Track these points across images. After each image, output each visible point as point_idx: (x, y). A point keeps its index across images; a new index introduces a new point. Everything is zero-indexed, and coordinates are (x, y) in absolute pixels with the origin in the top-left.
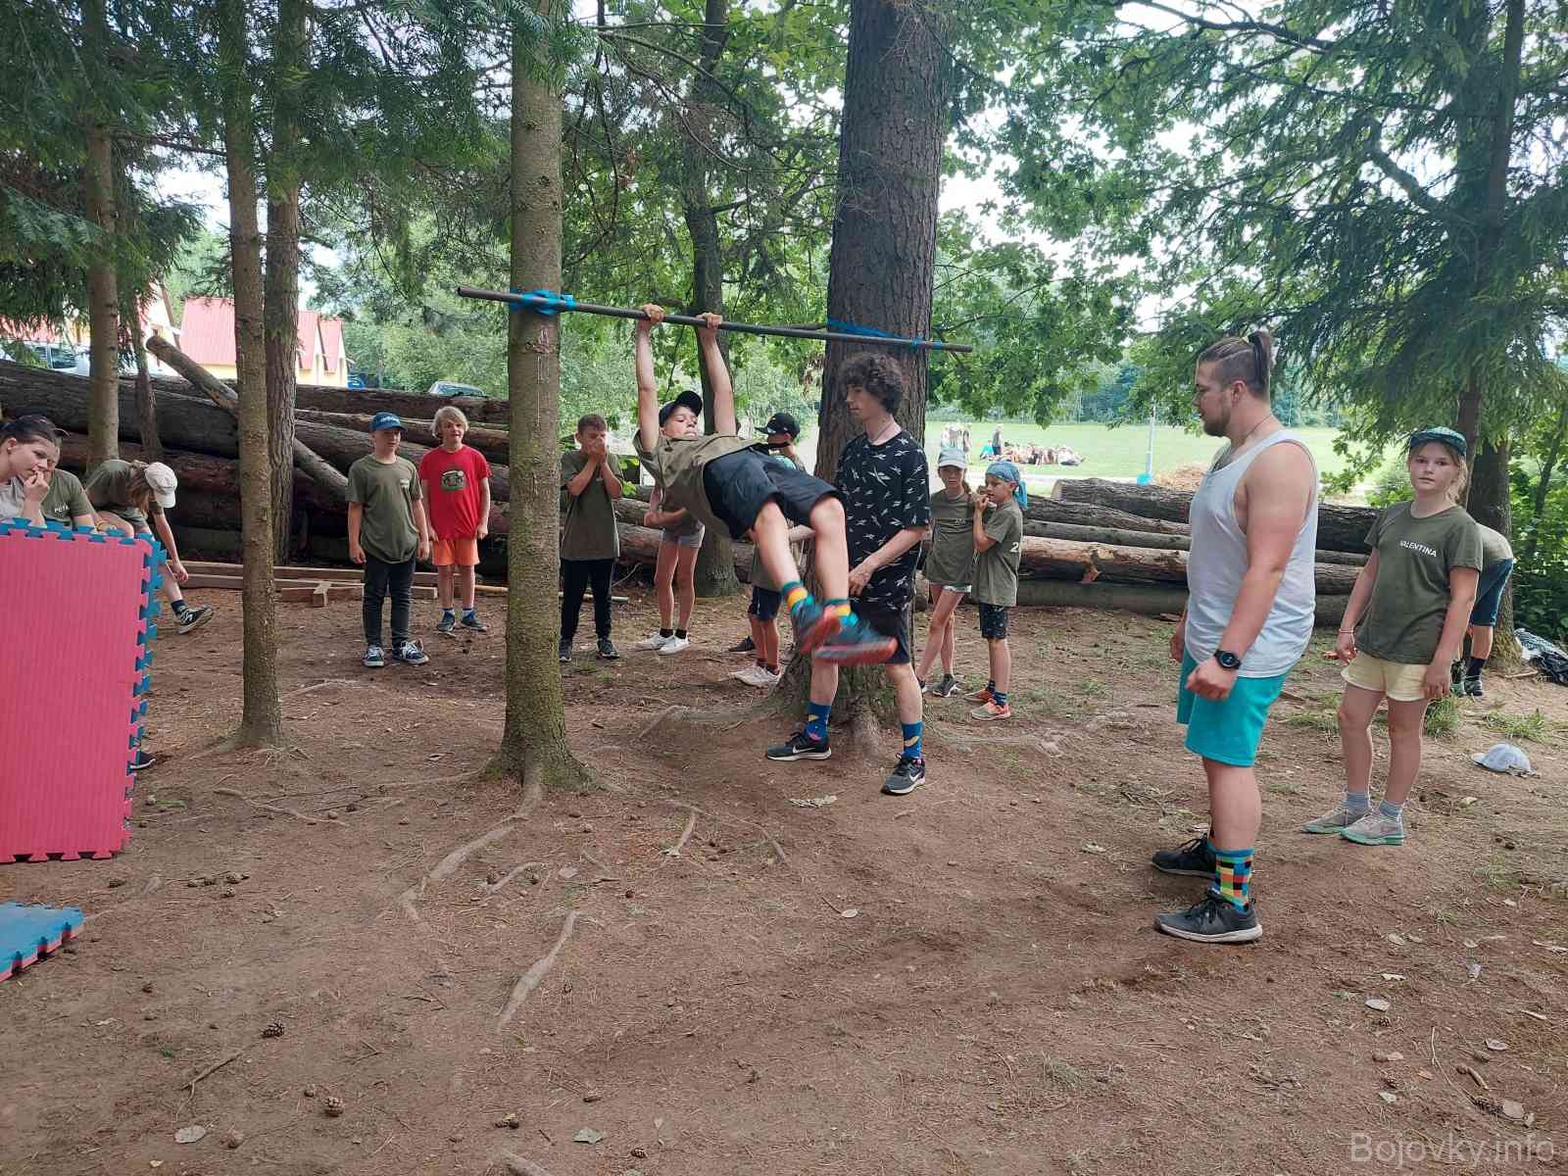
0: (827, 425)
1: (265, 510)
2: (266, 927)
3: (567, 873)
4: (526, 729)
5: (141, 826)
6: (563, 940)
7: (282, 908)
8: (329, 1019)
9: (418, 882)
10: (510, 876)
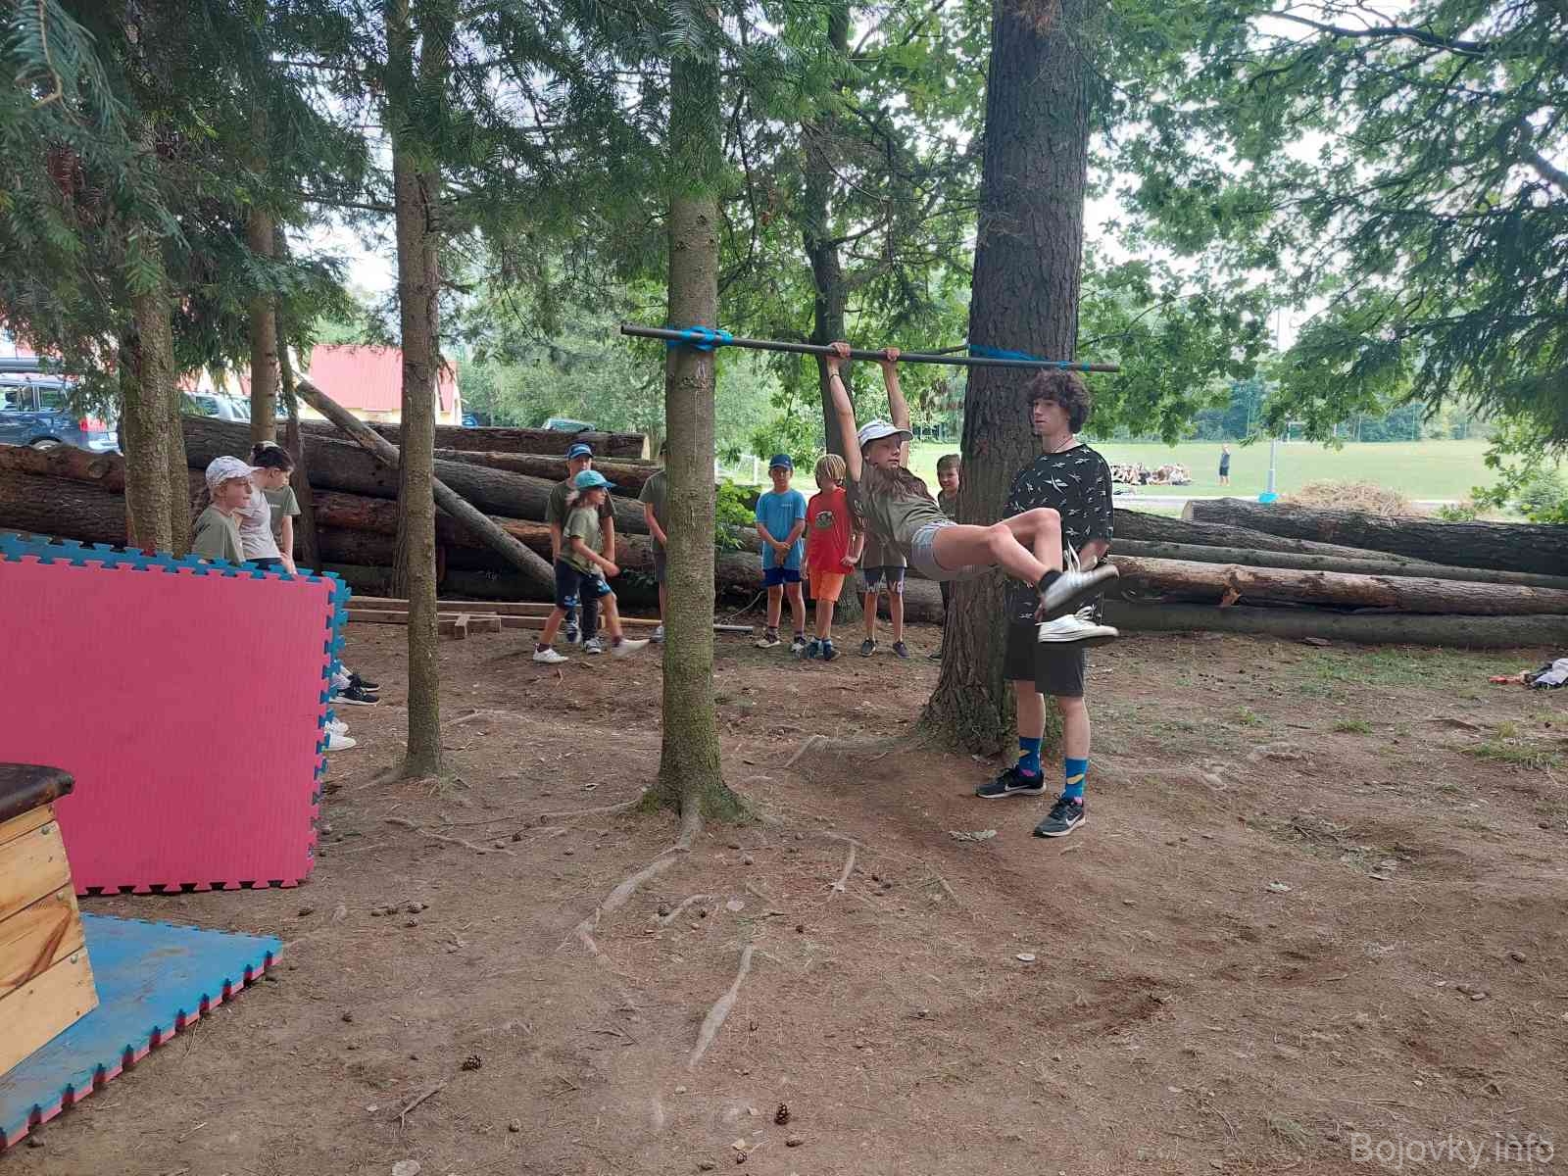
0: (971, 451)
1: (430, 546)
2: (449, 957)
3: (735, 905)
4: (682, 759)
5: (321, 855)
6: (742, 975)
7: (464, 939)
8: (524, 1051)
9: (592, 912)
10: (680, 910)
